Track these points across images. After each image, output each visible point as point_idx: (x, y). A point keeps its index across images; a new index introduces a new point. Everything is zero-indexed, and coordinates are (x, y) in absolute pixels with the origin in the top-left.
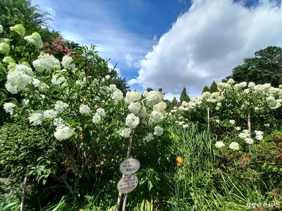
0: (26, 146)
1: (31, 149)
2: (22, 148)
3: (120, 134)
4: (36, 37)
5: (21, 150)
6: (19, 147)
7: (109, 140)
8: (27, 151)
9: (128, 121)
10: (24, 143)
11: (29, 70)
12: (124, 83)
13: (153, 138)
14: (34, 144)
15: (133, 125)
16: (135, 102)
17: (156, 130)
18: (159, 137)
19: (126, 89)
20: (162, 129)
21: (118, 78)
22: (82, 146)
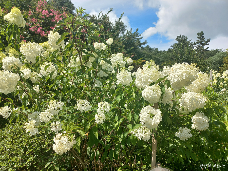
0: (32, 150)
1: (37, 152)
2: (28, 152)
3: (136, 136)
4: (16, 14)
5: (28, 155)
6: (25, 151)
7: (122, 142)
8: (33, 156)
9: (142, 119)
10: (29, 146)
11: (16, 61)
12: (138, 37)
13: (191, 136)
14: (39, 147)
15: (153, 124)
16: (152, 84)
17: (195, 121)
18: (203, 133)
19: (142, 46)
20: (206, 120)
21: (128, 31)
22: (89, 151)
